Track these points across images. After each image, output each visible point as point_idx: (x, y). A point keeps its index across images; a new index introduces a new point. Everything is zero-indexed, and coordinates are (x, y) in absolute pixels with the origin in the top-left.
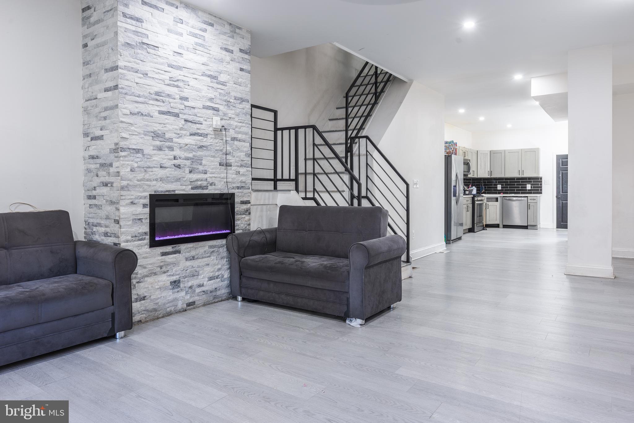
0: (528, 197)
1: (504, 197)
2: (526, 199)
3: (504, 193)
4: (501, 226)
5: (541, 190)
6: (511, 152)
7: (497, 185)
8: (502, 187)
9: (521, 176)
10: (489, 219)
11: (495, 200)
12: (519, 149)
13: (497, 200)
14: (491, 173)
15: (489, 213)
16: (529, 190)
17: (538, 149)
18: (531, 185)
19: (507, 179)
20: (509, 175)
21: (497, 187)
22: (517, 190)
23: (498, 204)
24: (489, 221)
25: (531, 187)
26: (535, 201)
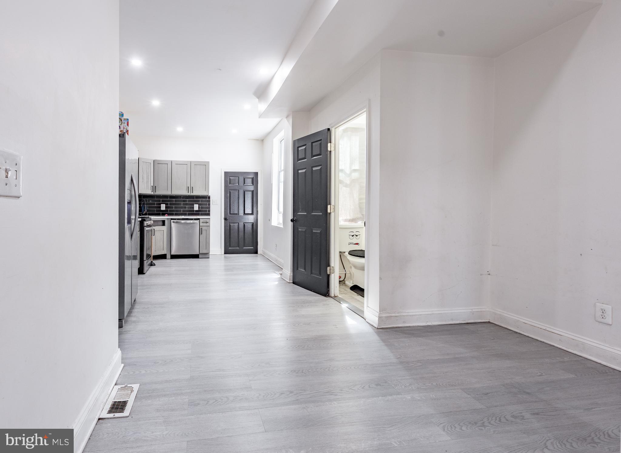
0: (200, 220)
1: (172, 219)
2: (197, 222)
3: (169, 215)
4: (168, 256)
5: (209, 211)
6: (179, 164)
7: (160, 204)
8: (166, 207)
9: (190, 194)
10: (155, 248)
11: (161, 223)
12: (188, 161)
13: (163, 223)
14: (154, 188)
15: (155, 241)
16: (196, 211)
17: (208, 162)
18: (199, 205)
19: (172, 197)
20: (176, 192)
21: (160, 207)
22: (183, 211)
23: (164, 228)
24: (155, 251)
25: (199, 207)
26: (207, 224)
